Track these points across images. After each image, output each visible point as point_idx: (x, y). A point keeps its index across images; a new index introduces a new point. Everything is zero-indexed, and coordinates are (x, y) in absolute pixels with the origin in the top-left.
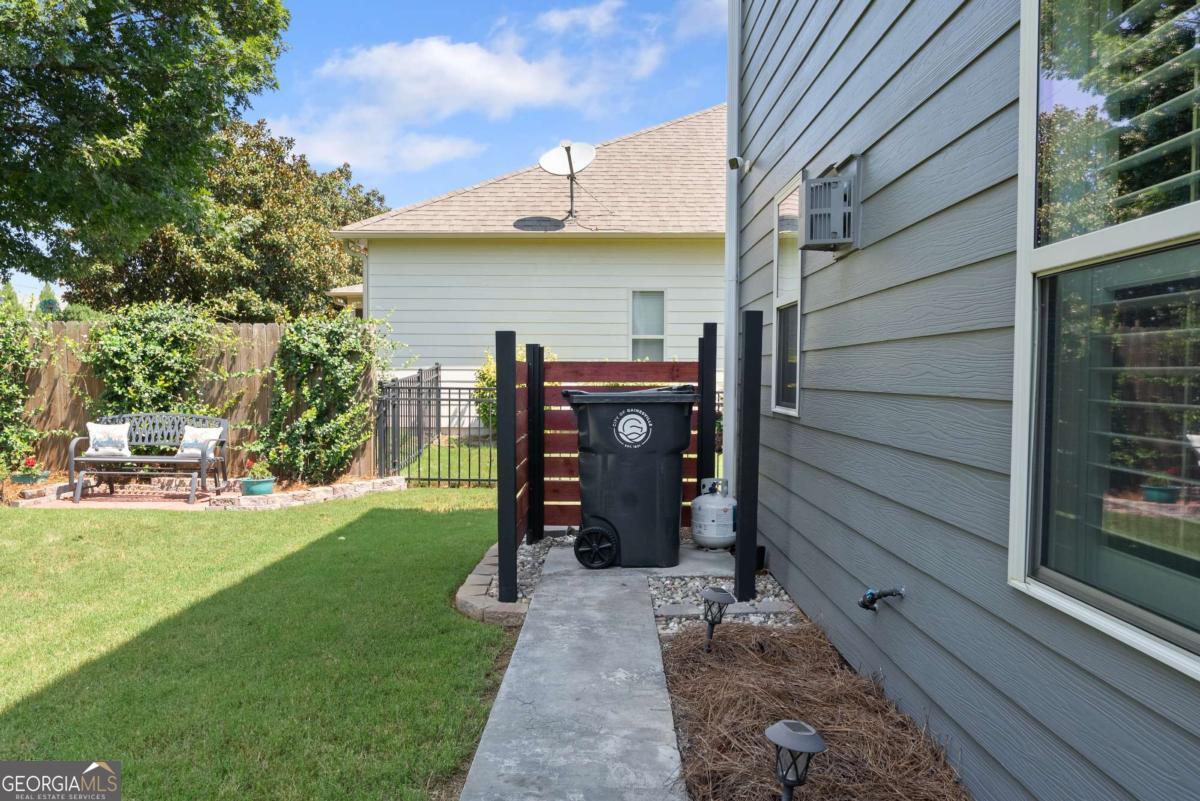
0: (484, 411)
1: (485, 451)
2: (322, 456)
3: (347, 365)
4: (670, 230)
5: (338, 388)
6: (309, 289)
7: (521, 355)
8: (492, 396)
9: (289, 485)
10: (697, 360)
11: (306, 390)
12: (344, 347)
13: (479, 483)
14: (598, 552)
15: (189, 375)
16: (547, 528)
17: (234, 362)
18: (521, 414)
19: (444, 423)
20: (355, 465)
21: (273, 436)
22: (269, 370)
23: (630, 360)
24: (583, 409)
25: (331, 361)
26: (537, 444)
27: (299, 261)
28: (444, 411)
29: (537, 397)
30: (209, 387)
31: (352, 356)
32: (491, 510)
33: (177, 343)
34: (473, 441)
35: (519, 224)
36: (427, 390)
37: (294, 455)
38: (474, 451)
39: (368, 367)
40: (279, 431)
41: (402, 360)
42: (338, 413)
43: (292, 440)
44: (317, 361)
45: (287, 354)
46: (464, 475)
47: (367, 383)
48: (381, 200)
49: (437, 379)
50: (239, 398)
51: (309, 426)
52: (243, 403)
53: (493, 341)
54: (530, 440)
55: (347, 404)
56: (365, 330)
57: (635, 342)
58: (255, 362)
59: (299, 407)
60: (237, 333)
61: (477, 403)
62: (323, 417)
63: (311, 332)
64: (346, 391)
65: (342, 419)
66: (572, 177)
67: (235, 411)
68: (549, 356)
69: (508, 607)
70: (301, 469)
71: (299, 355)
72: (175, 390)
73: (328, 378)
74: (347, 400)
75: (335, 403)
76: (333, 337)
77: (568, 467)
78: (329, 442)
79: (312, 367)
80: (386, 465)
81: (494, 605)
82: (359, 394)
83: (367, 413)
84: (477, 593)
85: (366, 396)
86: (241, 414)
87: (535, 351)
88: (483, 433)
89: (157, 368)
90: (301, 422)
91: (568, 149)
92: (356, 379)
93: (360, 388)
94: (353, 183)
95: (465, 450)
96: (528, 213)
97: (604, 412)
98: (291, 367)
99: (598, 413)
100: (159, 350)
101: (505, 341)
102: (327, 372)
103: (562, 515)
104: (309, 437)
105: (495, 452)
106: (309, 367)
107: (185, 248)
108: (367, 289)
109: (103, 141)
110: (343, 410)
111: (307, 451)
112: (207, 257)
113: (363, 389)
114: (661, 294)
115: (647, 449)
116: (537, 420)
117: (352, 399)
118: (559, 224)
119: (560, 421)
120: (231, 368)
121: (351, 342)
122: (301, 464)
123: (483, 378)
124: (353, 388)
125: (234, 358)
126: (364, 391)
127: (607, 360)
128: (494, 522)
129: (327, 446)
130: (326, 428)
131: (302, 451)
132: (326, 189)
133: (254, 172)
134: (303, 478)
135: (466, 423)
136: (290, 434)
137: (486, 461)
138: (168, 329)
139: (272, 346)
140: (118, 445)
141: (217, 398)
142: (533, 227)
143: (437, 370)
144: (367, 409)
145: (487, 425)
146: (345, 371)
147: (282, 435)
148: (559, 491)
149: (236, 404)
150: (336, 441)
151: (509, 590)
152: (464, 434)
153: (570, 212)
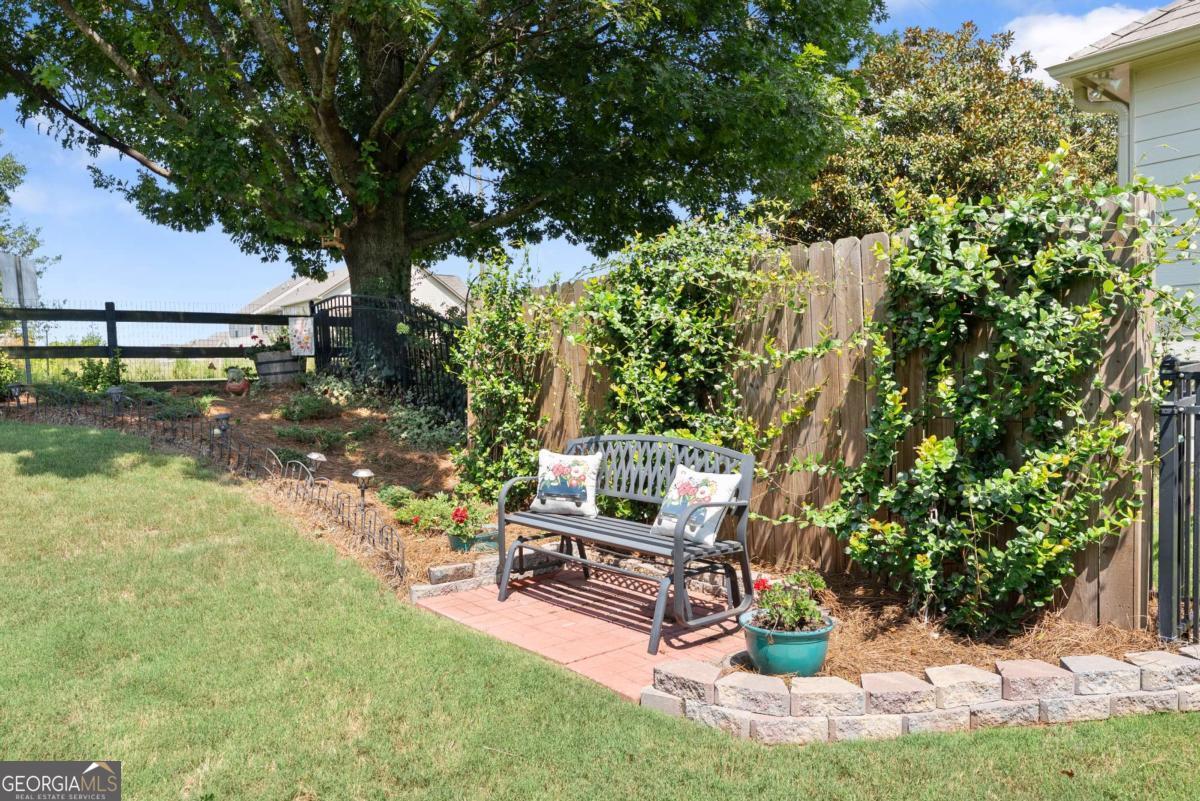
3: (1057, 314)
5: (1030, 380)
9: (900, 622)
11: (945, 387)
17: (800, 329)
22: (861, 340)
25: (1011, 306)
30: (757, 382)
37: (911, 546)
39: (1126, 317)
40: (879, 485)
42: (1030, 446)
43: (908, 509)
44: (971, 308)
45: (903, 301)
47: (1125, 364)
50: (811, 403)
55: (1059, 424)
56: (1119, 211)
60: (803, 265)
64: (1057, 387)
65: (1040, 467)
67: (804, 433)
70: (928, 587)
73: (1003, 353)
74: (1061, 414)
75: (1025, 422)
78: (1004, 523)
79: (963, 329)
82: (1099, 394)
83: (1124, 450)
85: (1119, 403)
92: (1090, 354)
93: (1099, 378)
98: (913, 331)
106: (956, 328)
110: (1047, 440)
111: (942, 542)
113: (1110, 380)
117: (1075, 410)
120: (795, 340)
121: (1072, 249)
122: (928, 572)
124: (1079, 378)
125: (799, 319)
126: (1115, 387)
131: (932, 538)
134: (934, 610)
136: (906, 495)
141: (772, 405)
144: (1121, 440)
146: (1051, 331)
147: (887, 495)
149: (805, 416)
150: (1021, 529)
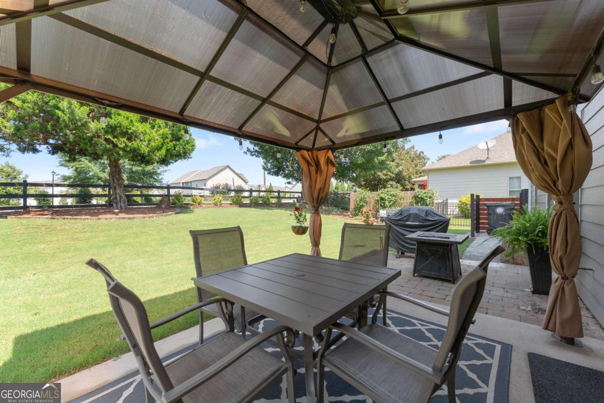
0: (461, 210)
5: (427, 204)
7: (475, 197)
10: (519, 197)
11: (419, 204)
13: (460, 225)
15: (396, 202)
16: (480, 231)
19: (449, 213)
22: (411, 200)
25: (425, 198)
26: (478, 214)
28: (449, 210)
29: (478, 205)
30: (399, 204)
33: (394, 196)
35: (470, 163)
36: (445, 205)
38: (457, 220)
39: (433, 200)
41: (440, 198)
45: (415, 197)
47: (433, 203)
48: (423, 153)
49: (447, 202)
54: (476, 209)
56: (433, 192)
57: (510, 191)
58: (408, 199)
61: (459, 207)
63: (420, 193)
66: (488, 149)
68: (480, 197)
69: (473, 238)
71: (418, 197)
72: (392, 204)
76: (426, 193)
77: (486, 219)
87: (478, 196)
89: (390, 201)
91: (487, 143)
92: (431, 202)
93: (431, 204)
94: (415, 150)
95: (454, 219)
96: (474, 159)
98: (416, 200)
99: (491, 208)
100: (391, 195)
101: (472, 195)
102: (424, 201)
103: (484, 228)
106: (420, 200)
114: (520, 178)
115: (503, 214)
116: (478, 210)
118: (484, 161)
119: (484, 210)
120: (403, 200)
121: (429, 195)
123: (460, 202)
132: (408, 153)
138: (392, 193)
139: (412, 196)
140: (384, 214)
142: (475, 163)
143: (447, 200)
145: (462, 213)
148: (483, 219)
151: (473, 235)
152: (454, 216)
153: (488, 158)
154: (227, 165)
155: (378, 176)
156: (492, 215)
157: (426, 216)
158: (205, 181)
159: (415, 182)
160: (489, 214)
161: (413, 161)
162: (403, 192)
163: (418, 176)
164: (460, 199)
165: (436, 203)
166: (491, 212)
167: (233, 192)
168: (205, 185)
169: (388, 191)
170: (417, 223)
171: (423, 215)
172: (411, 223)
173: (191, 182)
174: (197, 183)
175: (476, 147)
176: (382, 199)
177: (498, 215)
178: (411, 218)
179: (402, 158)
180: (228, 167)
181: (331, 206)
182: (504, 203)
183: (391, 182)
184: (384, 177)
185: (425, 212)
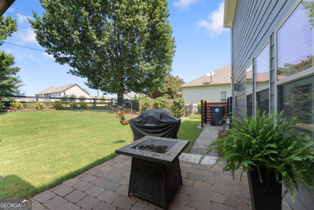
0: (199, 110)
1: (199, 115)
2: (179, 114)
3: (182, 104)
4: (227, 83)
6: (173, 93)
7: (204, 102)
8: (200, 107)
10: (227, 102)
11: (177, 107)
12: (181, 101)
13: (198, 118)
14: (213, 124)
15: (164, 105)
16: (207, 122)
17: (169, 104)
18: (204, 109)
19: (193, 111)
20: (182, 116)
21: (173, 112)
22: (173, 104)
23: (221, 102)
24: (211, 108)
26: (206, 112)
27: (173, 90)
28: (193, 109)
29: (206, 107)
30: (166, 106)
31: (182, 102)
32: (200, 121)
33: (163, 102)
34: (197, 113)
35: (203, 84)
36: (191, 107)
37: (176, 114)
38: (198, 115)
39: (184, 104)
41: (188, 103)
43: (175, 112)
44: (178, 103)
45: (175, 102)
46: (196, 117)
47: (184, 106)
48: (183, 80)
49: (192, 105)
51: (177, 111)
52: (170, 108)
53: (200, 101)
54: (205, 109)
56: (184, 99)
57: (222, 99)
58: (171, 103)
59: (176, 109)
61: (198, 108)
62: (179, 110)
63: (177, 100)
65: (181, 110)
66: (211, 77)
68: (207, 102)
69: (203, 128)
71: (176, 102)
72: (163, 107)
75: (180, 108)
76: (180, 100)
78: (180, 113)
80: (186, 116)
81: (201, 128)
84: (199, 127)
86: (169, 109)
87: (205, 102)
88: (199, 112)
89: (161, 104)
90: (176, 110)
91: (211, 73)
94: (179, 78)
95: (196, 115)
96: (205, 82)
97: (213, 108)
98: (175, 104)
99: (213, 109)
100: (161, 102)
101: (202, 101)
102: (179, 105)
103: (209, 121)
104: (177, 112)
105: (200, 115)
107: (159, 89)
108: (183, 93)
109: (155, 80)
110: (181, 109)
112: (162, 90)
114: (226, 92)
115: (219, 113)
116: (206, 110)
118: (209, 83)
119: (209, 110)
121: (182, 101)
122: (176, 115)
123: (198, 105)
124: (182, 106)
127: (217, 102)
128: (201, 122)
129: (179, 113)
130: (179, 111)
132: (175, 79)
133: (167, 79)
135: (196, 111)
137: (199, 116)
138: (162, 100)
139: (173, 102)
142: (205, 84)
143: (192, 104)
144: (184, 109)
145: (199, 111)
146: (181, 104)
147: (174, 112)
148: (208, 115)
151: (202, 126)
153: (211, 81)
154: (75, 83)
155: (159, 91)
156: (213, 113)
157: (161, 118)
158: (60, 93)
159: (178, 95)
160: (211, 112)
161: (178, 84)
162: (168, 100)
163: (180, 91)
164: (198, 104)
165: (186, 106)
166: (212, 111)
167: (78, 100)
168: (60, 96)
169: (160, 99)
170: (153, 125)
171: (158, 117)
172: (149, 125)
173: (50, 94)
174: (54, 94)
175: (206, 76)
176: (156, 104)
177: (216, 113)
178: (149, 121)
179: (171, 81)
180: (76, 85)
181: (129, 108)
182: (219, 106)
183: (166, 95)
184: (162, 91)
185: (160, 114)
